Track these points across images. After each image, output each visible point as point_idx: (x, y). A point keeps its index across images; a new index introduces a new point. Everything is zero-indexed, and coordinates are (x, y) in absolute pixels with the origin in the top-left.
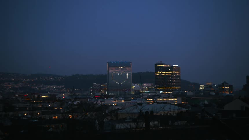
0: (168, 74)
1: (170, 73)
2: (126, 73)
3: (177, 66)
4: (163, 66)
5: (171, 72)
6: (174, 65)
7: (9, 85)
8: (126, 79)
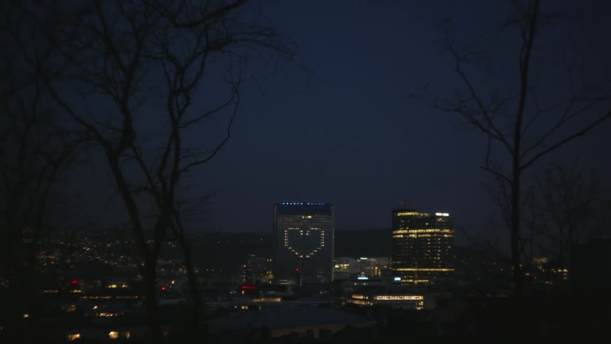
0: (423, 236)
1: (429, 233)
2: (319, 232)
3: (447, 215)
4: (412, 215)
5: (430, 231)
6: (438, 214)
7: (50, 257)
8: (319, 245)
